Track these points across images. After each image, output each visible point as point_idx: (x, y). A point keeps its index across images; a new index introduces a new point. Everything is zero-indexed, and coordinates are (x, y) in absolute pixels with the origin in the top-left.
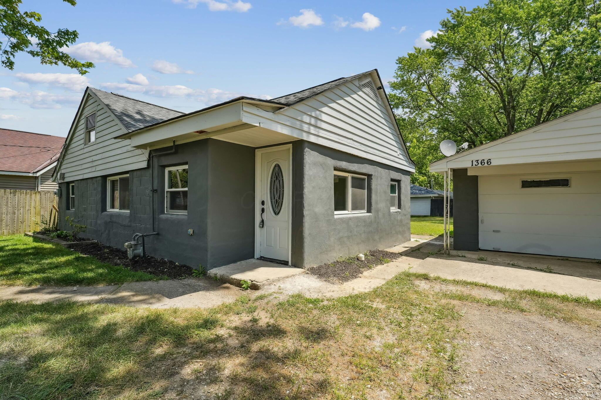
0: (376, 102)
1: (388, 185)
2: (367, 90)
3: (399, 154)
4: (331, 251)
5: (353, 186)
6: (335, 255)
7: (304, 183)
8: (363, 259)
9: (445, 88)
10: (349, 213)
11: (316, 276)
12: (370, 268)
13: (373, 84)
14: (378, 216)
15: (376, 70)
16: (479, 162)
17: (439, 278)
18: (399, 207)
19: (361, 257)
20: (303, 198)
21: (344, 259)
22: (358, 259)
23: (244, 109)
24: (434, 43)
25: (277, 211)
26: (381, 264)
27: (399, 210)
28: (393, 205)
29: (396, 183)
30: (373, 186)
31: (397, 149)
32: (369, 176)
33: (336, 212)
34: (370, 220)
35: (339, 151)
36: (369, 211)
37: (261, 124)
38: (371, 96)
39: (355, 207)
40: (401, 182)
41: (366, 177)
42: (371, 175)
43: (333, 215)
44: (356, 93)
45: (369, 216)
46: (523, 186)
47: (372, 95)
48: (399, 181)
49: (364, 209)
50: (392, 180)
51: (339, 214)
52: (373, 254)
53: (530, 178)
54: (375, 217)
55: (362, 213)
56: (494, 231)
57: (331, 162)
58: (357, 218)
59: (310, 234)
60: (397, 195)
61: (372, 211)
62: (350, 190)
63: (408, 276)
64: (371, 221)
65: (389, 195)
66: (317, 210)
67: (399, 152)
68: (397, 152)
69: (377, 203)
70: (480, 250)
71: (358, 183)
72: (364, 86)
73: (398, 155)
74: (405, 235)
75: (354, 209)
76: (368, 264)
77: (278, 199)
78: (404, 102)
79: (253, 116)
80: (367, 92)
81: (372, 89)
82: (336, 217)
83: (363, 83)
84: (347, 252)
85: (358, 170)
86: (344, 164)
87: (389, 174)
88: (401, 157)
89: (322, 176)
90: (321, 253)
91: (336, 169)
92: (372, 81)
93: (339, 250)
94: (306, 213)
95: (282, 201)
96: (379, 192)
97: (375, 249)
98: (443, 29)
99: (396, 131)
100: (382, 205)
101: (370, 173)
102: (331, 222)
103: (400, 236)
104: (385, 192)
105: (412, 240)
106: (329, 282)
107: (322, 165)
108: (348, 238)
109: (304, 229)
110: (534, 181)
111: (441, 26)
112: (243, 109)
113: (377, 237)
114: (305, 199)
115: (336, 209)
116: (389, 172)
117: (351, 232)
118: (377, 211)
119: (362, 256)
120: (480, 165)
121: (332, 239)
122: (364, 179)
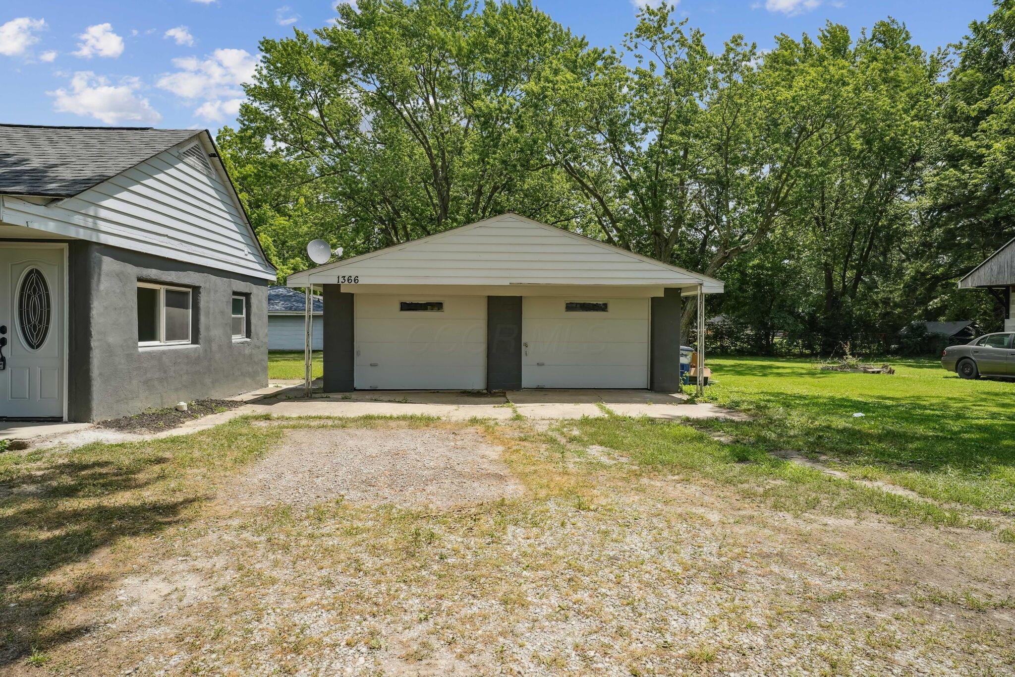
0: (207, 176)
1: (227, 302)
2: (192, 160)
3: (247, 253)
4: (133, 398)
5: (168, 305)
6: (139, 405)
7: (91, 302)
8: (185, 408)
9: (350, 120)
10: (162, 344)
11: (114, 430)
12: (196, 418)
13: (202, 148)
14: (211, 349)
15: (207, 131)
16: (346, 279)
17: (283, 417)
18: (248, 335)
19: (181, 407)
20: (90, 323)
21: (154, 411)
22: (176, 409)
23: (6, 205)
24: (327, 41)
25: (35, 342)
26: (213, 413)
27: (248, 340)
28: (237, 331)
29: (244, 298)
30: (202, 304)
31: (244, 245)
32: (196, 289)
33: (141, 344)
34: (197, 355)
35: (146, 254)
36: (195, 341)
37: (29, 223)
38: (199, 168)
39: (171, 335)
40: (252, 296)
41: (190, 290)
42: (199, 287)
43: (137, 347)
44: (173, 166)
45: (196, 349)
46: (402, 309)
47: (199, 166)
48: (248, 295)
49: (186, 338)
50: (235, 293)
51: (145, 346)
52: (201, 403)
53: (408, 300)
54: (206, 351)
55: (184, 345)
56: (371, 365)
57: (133, 271)
58: (175, 351)
59: (100, 374)
60: (244, 315)
61: (201, 341)
62: (163, 311)
63: (246, 419)
64: (199, 357)
65: (230, 317)
66: (111, 340)
67: (247, 250)
68: (243, 251)
69: (208, 329)
70: (355, 390)
71: (177, 299)
72: (188, 153)
73: (246, 255)
74: (258, 378)
75: (169, 337)
76: (191, 414)
77: (37, 323)
78: (276, 129)
79: (19, 214)
80: (191, 163)
81: (200, 158)
82: (140, 350)
83: (185, 150)
84: (159, 402)
85: (176, 281)
86: (153, 273)
87: (230, 285)
88: (251, 257)
89: (118, 291)
90: (118, 401)
91: (140, 280)
92: (200, 145)
93: (147, 398)
94: (94, 344)
95: (47, 328)
96: (211, 311)
97: (205, 398)
98: (343, 21)
99: (241, 218)
100: (217, 333)
101: (197, 284)
102: (133, 357)
103: (248, 380)
104: (222, 313)
105: (271, 386)
106: (135, 433)
107: (120, 276)
108: (161, 380)
109: (91, 367)
110: (412, 303)
111: (340, 16)
112: (4, 205)
113: (208, 381)
114: (93, 324)
115: (141, 338)
116: (230, 282)
117: (165, 372)
118: (209, 341)
119: (184, 405)
120: (346, 282)
121: (134, 382)
122: (187, 293)
